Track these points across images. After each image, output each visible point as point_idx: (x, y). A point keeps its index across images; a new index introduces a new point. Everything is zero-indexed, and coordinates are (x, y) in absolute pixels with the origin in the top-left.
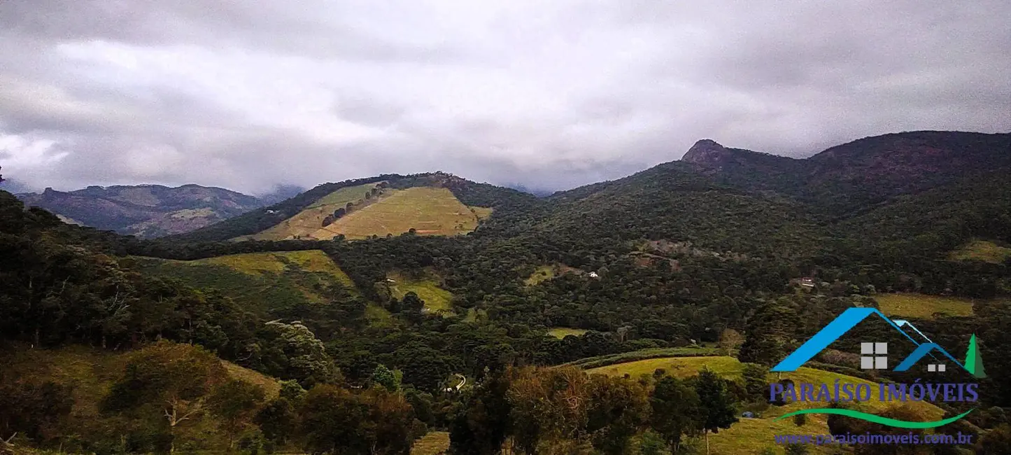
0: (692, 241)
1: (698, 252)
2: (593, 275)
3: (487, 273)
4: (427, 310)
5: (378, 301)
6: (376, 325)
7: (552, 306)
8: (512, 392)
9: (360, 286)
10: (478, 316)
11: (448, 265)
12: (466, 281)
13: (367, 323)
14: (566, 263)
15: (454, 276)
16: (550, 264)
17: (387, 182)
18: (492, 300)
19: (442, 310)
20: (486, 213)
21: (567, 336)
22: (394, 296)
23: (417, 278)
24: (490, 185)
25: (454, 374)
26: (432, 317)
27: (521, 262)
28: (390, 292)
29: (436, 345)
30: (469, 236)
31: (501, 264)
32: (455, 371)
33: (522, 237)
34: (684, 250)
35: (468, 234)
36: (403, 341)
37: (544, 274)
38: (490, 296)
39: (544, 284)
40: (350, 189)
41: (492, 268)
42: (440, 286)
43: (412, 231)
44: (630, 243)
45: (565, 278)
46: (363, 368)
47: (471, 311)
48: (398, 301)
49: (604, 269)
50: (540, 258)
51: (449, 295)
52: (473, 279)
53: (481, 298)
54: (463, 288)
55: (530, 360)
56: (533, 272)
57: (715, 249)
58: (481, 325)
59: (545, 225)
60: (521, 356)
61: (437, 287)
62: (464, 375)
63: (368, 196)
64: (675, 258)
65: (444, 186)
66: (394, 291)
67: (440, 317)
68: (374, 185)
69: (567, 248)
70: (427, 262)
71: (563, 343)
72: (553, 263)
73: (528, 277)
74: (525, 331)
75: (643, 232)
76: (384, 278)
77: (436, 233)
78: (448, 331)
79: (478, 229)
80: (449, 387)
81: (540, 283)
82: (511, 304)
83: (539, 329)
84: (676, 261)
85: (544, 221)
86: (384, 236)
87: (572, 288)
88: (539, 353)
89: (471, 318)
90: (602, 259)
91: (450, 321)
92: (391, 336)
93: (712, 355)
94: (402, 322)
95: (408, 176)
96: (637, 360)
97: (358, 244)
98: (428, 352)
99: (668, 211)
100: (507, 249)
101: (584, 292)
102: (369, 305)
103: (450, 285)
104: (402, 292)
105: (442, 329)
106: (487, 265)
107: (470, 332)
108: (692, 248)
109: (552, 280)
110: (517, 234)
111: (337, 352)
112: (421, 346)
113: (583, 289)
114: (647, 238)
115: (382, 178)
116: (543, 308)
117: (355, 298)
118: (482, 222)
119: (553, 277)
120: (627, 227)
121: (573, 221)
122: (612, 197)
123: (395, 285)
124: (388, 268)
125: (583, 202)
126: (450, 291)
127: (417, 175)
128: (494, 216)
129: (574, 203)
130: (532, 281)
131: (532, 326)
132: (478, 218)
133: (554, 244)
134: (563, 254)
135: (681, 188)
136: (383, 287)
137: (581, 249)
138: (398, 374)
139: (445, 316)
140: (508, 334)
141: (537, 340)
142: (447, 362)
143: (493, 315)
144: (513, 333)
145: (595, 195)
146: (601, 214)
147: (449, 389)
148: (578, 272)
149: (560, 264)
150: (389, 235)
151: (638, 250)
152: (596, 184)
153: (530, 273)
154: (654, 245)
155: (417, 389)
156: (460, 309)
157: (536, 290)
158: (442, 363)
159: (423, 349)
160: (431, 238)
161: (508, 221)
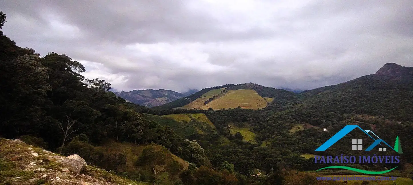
0: (384, 115)
1: (388, 121)
2: (325, 130)
3: (272, 126)
4: (244, 140)
5: (225, 135)
6: (223, 144)
7: (303, 143)
8: (286, 182)
9: (218, 128)
10: (267, 145)
11: (254, 121)
12: (261, 129)
13: (220, 143)
14: (310, 123)
15: (256, 126)
16: (301, 124)
17: (229, 87)
18: (273, 138)
19: (251, 141)
20: (270, 100)
21: (311, 158)
22: (231, 133)
23: (241, 127)
24: (272, 88)
25: (256, 169)
26: (247, 143)
27: (287, 122)
28: (230, 132)
29: (249, 155)
30: (263, 110)
31: (278, 122)
32: (257, 168)
33: (288, 111)
34: (378, 120)
35: (263, 109)
36: (235, 152)
37: (299, 128)
38: (273, 136)
39: (299, 133)
40: (214, 90)
41: (274, 124)
42: (250, 130)
43: (239, 107)
44: (345, 115)
45: (309, 130)
46: (219, 161)
47: (264, 142)
48: (233, 136)
49: (331, 127)
50: (297, 120)
51: (254, 134)
52: (265, 128)
53: (268, 137)
54: (260, 132)
55: (292, 166)
56: (293, 127)
57: (398, 120)
58: (268, 149)
59: (299, 105)
60: (288, 164)
61: (249, 131)
62: (261, 170)
63: (221, 93)
64: (373, 124)
65: (252, 89)
66: (231, 131)
67: (250, 144)
68: (224, 89)
69: (310, 117)
70: (245, 120)
71: (309, 161)
72: (303, 123)
73: (291, 129)
74: (290, 154)
75: (353, 110)
76: (227, 126)
77: (249, 108)
78: (254, 150)
79: (267, 107)
80: (254, 174)
81: (297, 132)
82: (283, 140)
83: (296, 153)
84: (375, 126)
85: (299, 104)
86: (228, 109)
87: (313, 135)
88: (296, 164)
89: (264, 145)
90: (329, 122)
91: (255, 146)
92: (230, 150)
93: (398, 177)
94: (234, 144)
95: (237, 85)
96: (351, 175)
97: (216, 111)
98: (245, 158)
99: (368, 100)
100: (280, 116)
101: (320, 138)
102: (222, 136)
103: (255, 130)
104: (234, 132)
105: (251, 149)
106: (272, 122)
107: (263, 151)
108: (384, 119)
109: (303, 131)
110: (286, 109)
111: (209, 154)
112: (242, 155)
113: (319, 136)
114: (356, 113)
115: (227, 86)
116: (299, 144)
117: (216, 133)
118: (269, 104)
119: (303, 130)
120: (343, 107)
121: (313, 104)
122: (334, 93)
123: (231, 129)
124: (229, 122)
125: (319, 95)
126: (255, 133)
127: (241, 84)
128: (274, 102)
129: (314, 96)
130: (293, 131)
131: (293, 151)
132: (267, 102)
133: (303, 114)
134: (308, 119)
135: (374, 88)
136: (227, 129)
137: (318, 117)
138: (232, 166)
139: (253, 143)
140: (281, 154)
141: (296, 158)
142: (253, 163)
143: (274, 145)
144: (284, 154)
145: (325, 92)
146: (329, 101)
147: (254, 175)
148: (316, 128)
149: (307, 124)
150: (229, 109)
151: (350, 119)
152: (325, 87)
153: (292, 127)
154: (360, 116)
155: (240, 173)
156: (260, 141)
157: (295, 135)
158: (251, 164)
159: (243, 156)
160: (247, 110)
161: (281, 103)
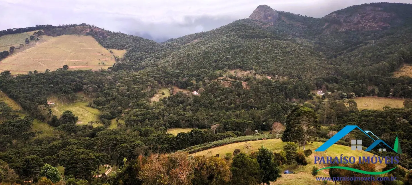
0: (256, 70)
1: (258, 77)
2: (195, 93)
3: (124, 95)
4: (80, 123)
5: (42, 119)
6: (41, 136)
7: (169, 114)
9: (25, 108)
10: (119, 125)
11: (95, 90)
12: (108, 101)
13: (33, 135)
14: (178, 86)
15: (100, 98)
16: (167, 88)
17: (43, 31)
18: (128, 113)
19: (92, 122)
20: (120, 54)
21: (179, 134)
22: (54, 114)
23: (72, 101)
24: (122, 34)
25: (103, 165)
26: (85, 127)
27: (147, 87)
28: (51, 112)
29: (89, 146)
30: (109, 70)
31: (134, 88)
32: (103, 163)
33: (147, 70)
34: (250, 75)
35: (109, 68)
36: (63, 146)
37: (163, 94)
38: (126, 110)
39: (164, 101)
40: (10, 36)
41: (127, 91)
42: (90, 106)
43: (65, 67)
44: (218, 72)
45: (177, 96)
46: (33, 168)
47: (114, 121)
48: (57, 118)
49: (202, 89)
50: (161, 83)
51: (96, 111)
52: (114, 99)
53: (120, 112)
54: (107, 106)
55: (155, 150)
56: (156, 93)
57: (269, 75)
58: (121, 130)
59: (163, 61)
60: (150, 148)
61: (88, 106)
62: (110, 165)
63: (27, 41)
64: (245, 81)
65: (88, 34)
66: (54, 111)
67: (91, 127)
68: (32, 33)
69: (178, 77)
70: (78, 89)
71: (177, 138)
72: (169, 87)
73: (152, 96)
74: (152, 132)
75: (226, 65)
76: (45, 102)
77: (84, 68)
78: (97, 136)
79: (116, 65)
80: (99, 174)
81: (161, 100)
82: (142, 115)
83: (161, 130)
84: (246, 83)
85: (162, 59)
86: (43, 71)
87: (182, 102)
88: (161, 146)
89: (113, 126)
90: (201, 83)
91: (99, 129)
92: (54, 143)
93: (267, 139)
94: (62, 133)
95: (59, 27)
96: (223, 145)
97: (19, 77)
98: (83, 152)
99: (240, 52)
100: (137, 78)
101: (190, 105)
102: (35, 122)
103: (97, 104)
104: (60, 111)
105: (93, 135)
106: (124, 89)
107: (112, 136)
108: (255, 74)
109: (169, 98)
110: (144, 68)
111: (11, 158)
112: (77, 148)
113: (189, 102)
114: (229, 69)
115: (38, 27)
116: (163, 116)
117: (22, 118)
118: (118, 60)
119: (170, 96)
120: (216, 62)
121: (181, 59)
122: (206, 42)
123: (54, 106)
124: (49, 95)
125: (188, 46)
126: (98, 109)
127: (66, 26)
128: (127, 56)
129: (182, 47)
130: (156, 99)
131: (156, 128)
132: (115, 58)
133: (169, 74)
134: (175, 81)
135: (247, 37)
136: (45, 108)
137: (187, 77)
138: (61, 169)
139: (95, 126)
140: (140, 135)
141: (160, 137)
142: (97, 157)
143: (129, 123)
144: (144, 134)
145: (195, 41)
146: (199, 53)
147: (100, 176)
148: (185, 92)
149: (173, 87)
150: (47, 70)
151: (223, 76)
152: (195, 33)
153: (154, 94)
154: (232, 73)
155: (76, 178)
156: (106, 121)
157: (157, 105)
158: (93, 159)
159: (79, 150)
160: (81, 72)
161: (137, 59)
